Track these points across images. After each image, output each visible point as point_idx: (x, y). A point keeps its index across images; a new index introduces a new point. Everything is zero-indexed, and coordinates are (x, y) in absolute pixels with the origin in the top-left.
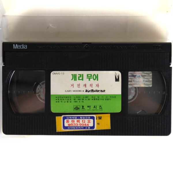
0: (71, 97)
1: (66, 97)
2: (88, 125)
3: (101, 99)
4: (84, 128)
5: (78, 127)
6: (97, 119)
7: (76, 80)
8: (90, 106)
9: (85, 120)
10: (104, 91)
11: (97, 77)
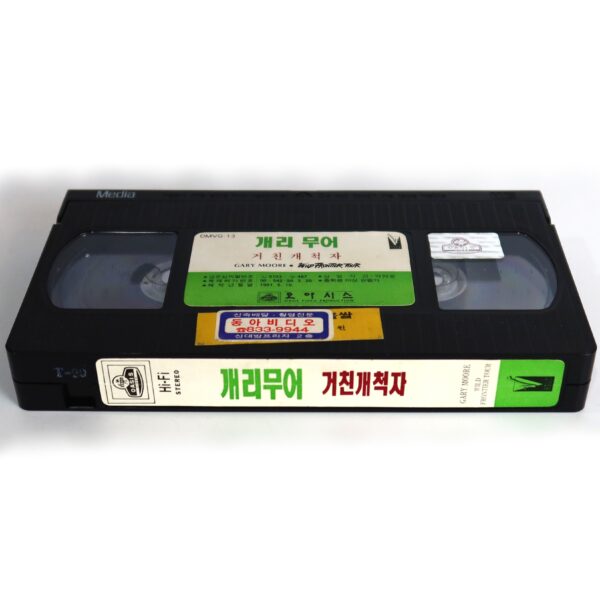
0: (251, 276)
1: (237, 277)
2: (306, 329)
3: (346, 280)
4: (293, 336)
5: (271, 334)
6: (335, 318)
7: (270, 246)
8: (312, 294)
9: (297, 319)
10: (357, 265)
11: (335, 242)
